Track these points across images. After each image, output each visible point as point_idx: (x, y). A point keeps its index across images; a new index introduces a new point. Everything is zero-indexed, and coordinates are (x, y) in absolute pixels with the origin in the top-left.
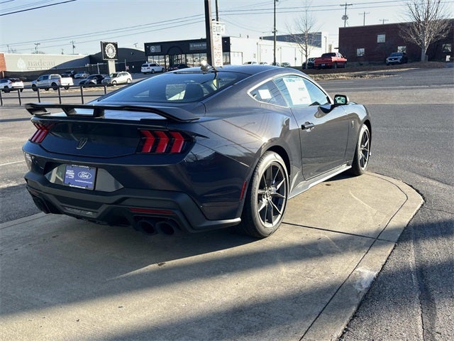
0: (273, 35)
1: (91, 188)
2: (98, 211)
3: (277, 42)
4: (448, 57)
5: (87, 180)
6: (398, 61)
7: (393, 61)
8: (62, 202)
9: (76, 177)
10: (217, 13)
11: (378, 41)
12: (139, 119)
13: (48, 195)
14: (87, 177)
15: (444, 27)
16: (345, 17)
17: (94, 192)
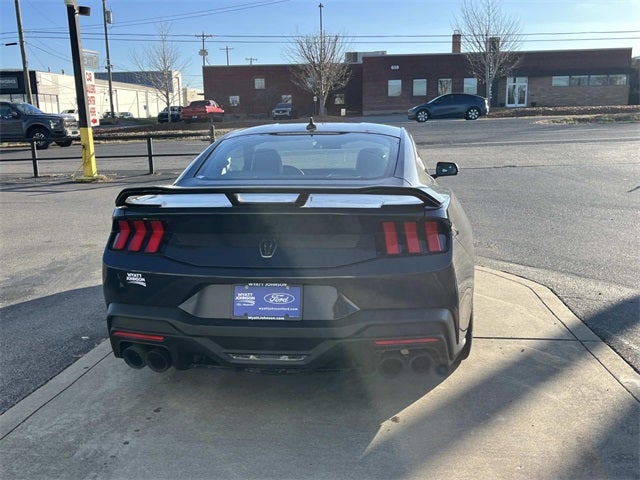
0: (106, 71)
1: (297, 317)
2: (311, 352)
3: (113, 83)
4: (343, 111)
5: (286, 306)
6: (288, 113)
7: (281, 114)
8: (227, 348)
9: (259, 302)
10: (20, 33)
11: (256, 87)
12: (378, 206)
13: (195, 339)
14: (285, 300)
15: (343, 72)
16: (203, 53)
17: (303, 323)
